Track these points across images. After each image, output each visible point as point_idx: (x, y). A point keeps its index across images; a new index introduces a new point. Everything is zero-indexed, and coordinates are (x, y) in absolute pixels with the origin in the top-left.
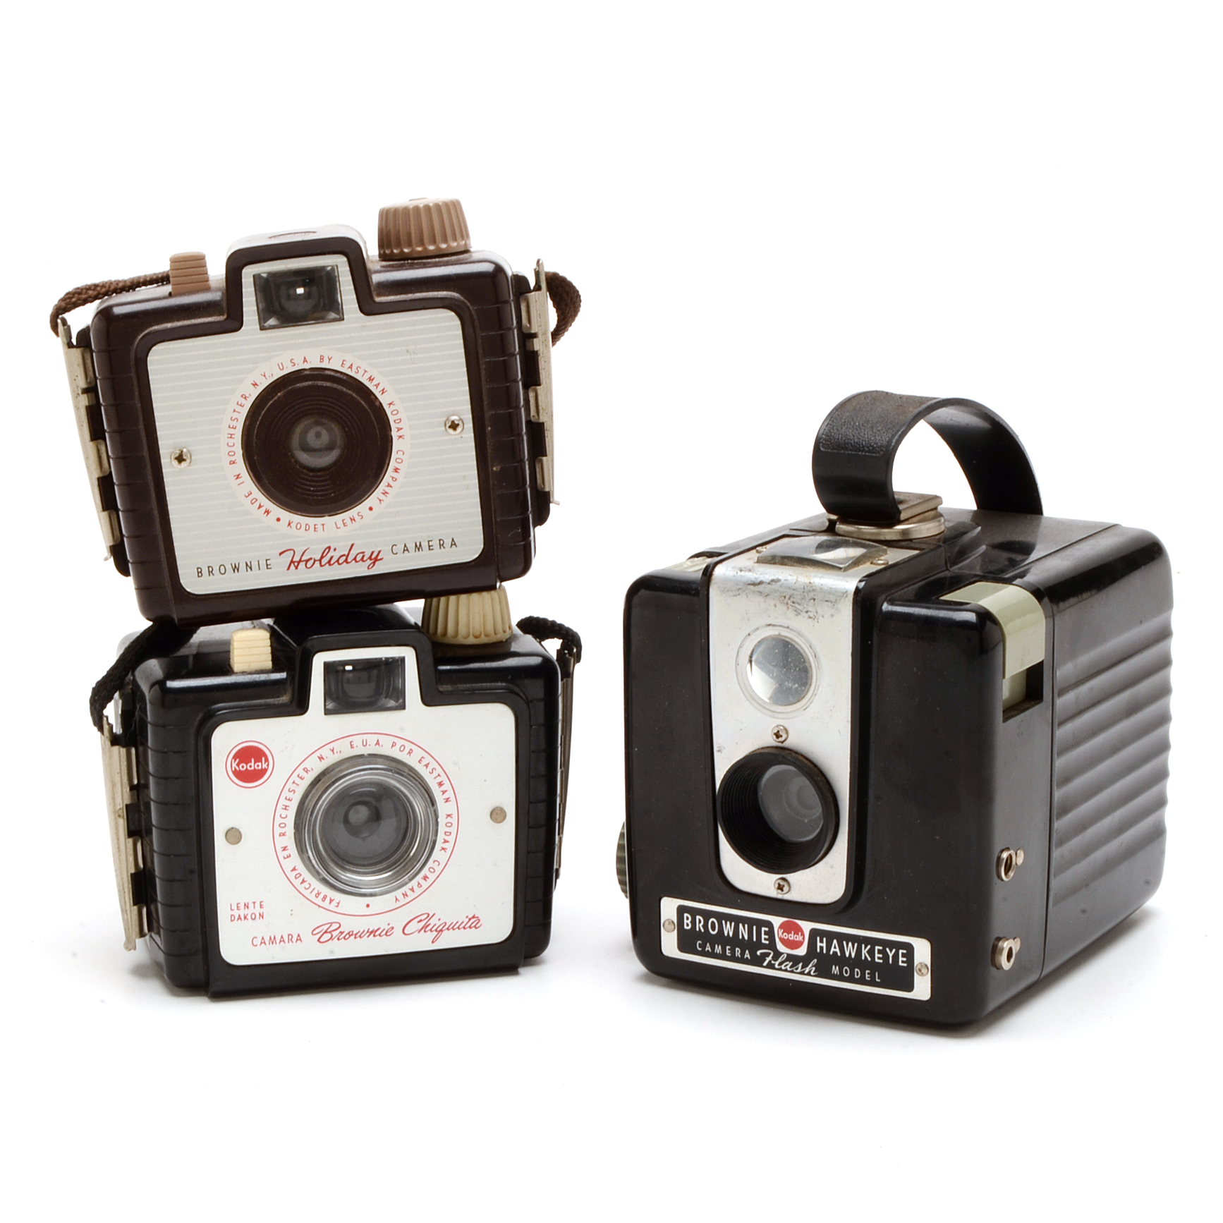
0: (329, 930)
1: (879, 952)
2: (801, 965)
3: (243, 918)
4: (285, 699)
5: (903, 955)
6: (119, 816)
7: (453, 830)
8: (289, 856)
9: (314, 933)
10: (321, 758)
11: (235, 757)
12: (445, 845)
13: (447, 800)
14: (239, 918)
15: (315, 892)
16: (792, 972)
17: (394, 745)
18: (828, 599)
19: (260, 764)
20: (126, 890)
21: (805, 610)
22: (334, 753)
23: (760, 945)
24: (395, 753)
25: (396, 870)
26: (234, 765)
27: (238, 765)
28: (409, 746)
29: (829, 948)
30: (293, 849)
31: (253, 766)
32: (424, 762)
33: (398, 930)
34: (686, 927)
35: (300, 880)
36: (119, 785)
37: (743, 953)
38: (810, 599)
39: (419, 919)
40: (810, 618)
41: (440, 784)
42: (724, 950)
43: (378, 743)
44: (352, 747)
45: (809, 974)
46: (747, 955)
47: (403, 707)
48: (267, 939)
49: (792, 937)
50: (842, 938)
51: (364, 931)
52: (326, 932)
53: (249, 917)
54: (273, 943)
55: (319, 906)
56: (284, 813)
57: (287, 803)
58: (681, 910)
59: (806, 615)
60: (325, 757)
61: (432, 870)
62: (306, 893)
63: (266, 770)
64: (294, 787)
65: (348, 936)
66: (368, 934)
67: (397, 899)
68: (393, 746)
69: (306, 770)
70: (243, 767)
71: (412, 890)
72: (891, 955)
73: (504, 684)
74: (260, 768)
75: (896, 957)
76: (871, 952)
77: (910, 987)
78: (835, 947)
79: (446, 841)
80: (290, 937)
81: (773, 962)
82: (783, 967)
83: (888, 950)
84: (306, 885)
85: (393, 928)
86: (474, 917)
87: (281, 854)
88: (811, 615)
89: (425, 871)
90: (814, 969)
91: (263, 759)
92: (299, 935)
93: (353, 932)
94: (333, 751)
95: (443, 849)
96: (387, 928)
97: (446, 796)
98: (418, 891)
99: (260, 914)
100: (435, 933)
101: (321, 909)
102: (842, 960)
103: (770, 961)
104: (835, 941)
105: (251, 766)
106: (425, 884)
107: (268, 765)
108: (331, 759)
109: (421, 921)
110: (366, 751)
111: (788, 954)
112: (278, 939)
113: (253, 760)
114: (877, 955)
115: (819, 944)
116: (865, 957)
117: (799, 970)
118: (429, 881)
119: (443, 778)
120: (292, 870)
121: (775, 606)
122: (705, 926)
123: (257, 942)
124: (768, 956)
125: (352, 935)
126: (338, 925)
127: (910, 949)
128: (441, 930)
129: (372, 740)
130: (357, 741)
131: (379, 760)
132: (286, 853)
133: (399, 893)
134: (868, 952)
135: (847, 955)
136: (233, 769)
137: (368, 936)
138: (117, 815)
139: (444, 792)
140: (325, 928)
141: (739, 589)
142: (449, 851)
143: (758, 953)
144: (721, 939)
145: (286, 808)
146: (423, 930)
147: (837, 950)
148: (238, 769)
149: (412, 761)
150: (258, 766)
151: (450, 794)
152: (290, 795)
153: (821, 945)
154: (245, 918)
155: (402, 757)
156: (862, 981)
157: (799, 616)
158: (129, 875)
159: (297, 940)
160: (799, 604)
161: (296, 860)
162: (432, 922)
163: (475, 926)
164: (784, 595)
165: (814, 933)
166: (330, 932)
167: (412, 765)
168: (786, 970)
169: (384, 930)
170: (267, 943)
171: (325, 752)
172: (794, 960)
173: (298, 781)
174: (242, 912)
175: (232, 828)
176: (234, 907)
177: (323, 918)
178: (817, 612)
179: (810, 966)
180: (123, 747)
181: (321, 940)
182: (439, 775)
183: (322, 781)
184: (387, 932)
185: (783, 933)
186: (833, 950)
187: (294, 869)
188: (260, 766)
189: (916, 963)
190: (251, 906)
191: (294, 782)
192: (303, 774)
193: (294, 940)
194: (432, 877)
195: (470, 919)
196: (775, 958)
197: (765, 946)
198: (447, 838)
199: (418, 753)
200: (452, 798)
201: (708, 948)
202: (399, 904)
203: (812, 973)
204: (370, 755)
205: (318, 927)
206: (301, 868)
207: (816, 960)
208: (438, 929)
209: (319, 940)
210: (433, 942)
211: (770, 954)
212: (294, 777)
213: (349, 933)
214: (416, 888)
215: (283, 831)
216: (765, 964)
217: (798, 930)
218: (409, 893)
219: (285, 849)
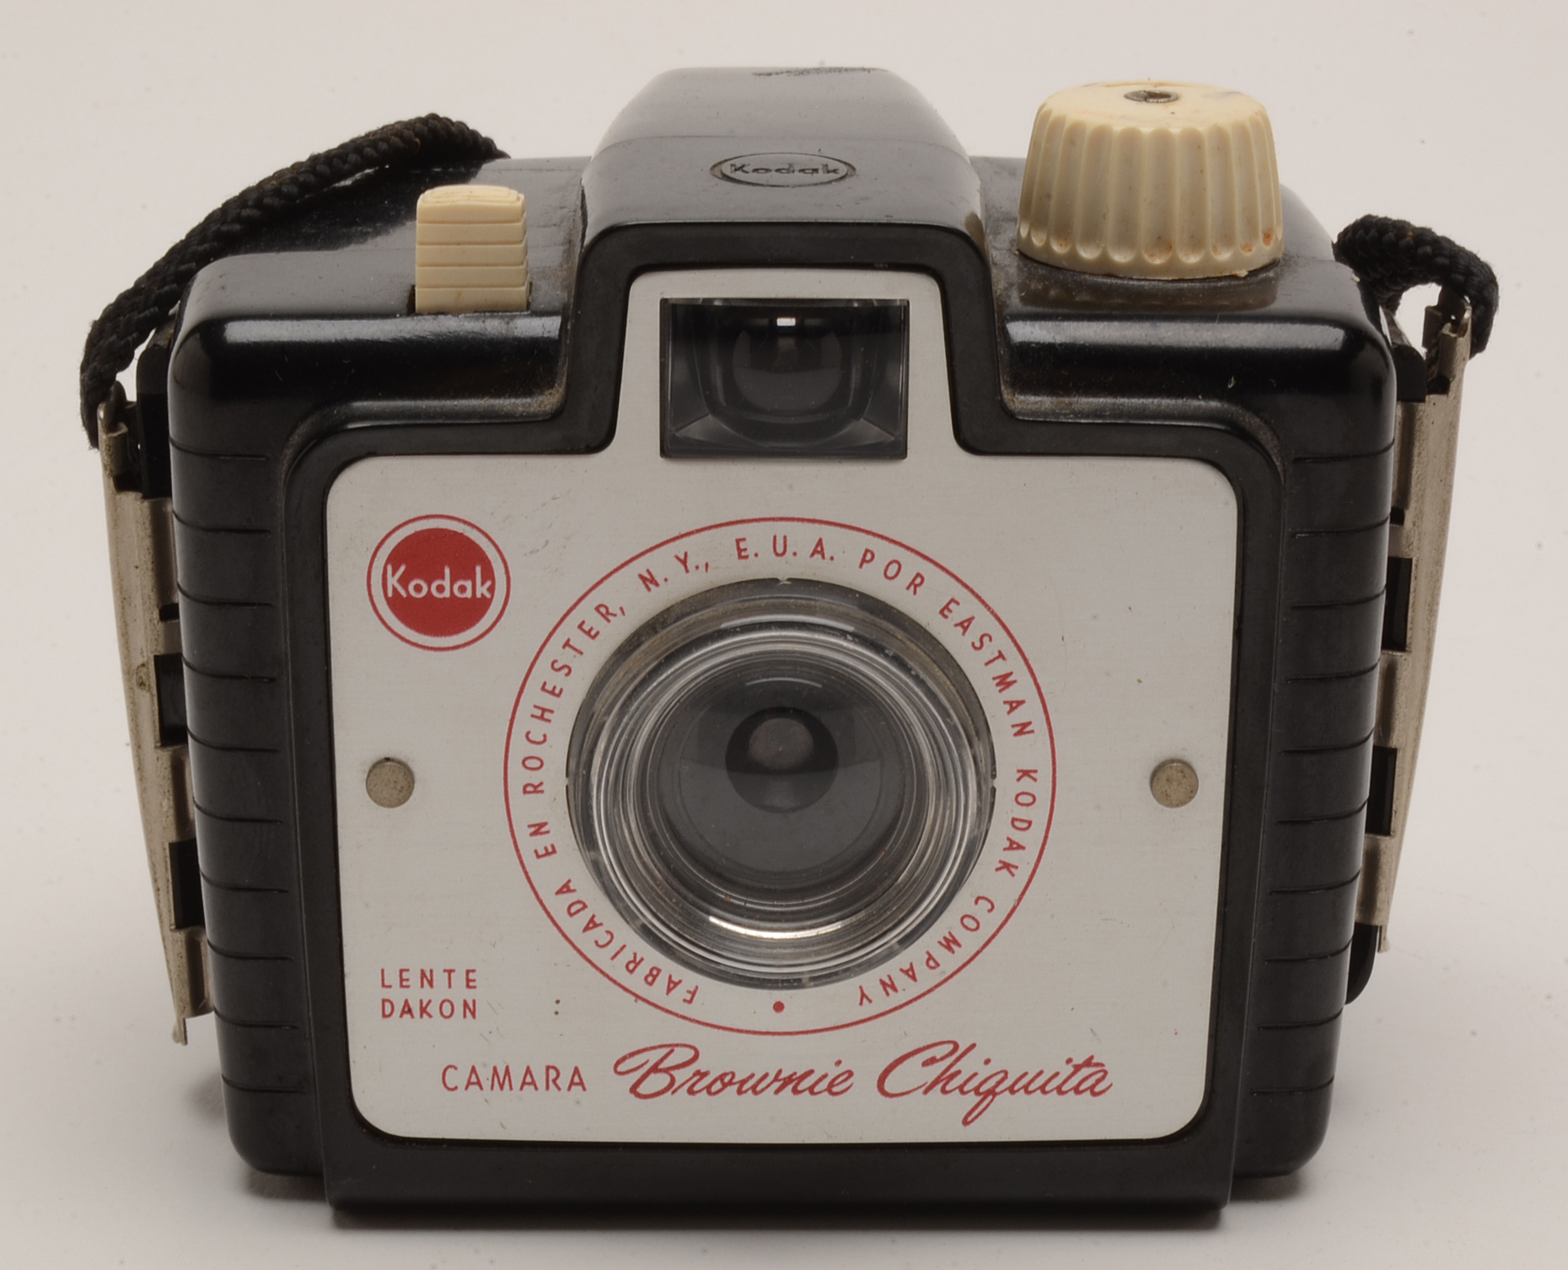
0: (665, 1065)
3: (416, 1011)
4: (546, 401)
7: (1038, 815)
8: (550, 852)
9: (621, 1068)
10: (649, 580)
11: (395, 559)
12: (1012, 857)
13: (1023, 729)
14: (407, 1010)
15: (627, 956)
17: (867, 558)
19: (468, 584)
22: (687, 571)
24: (870, 582)
25: (861, 915)
26: (392, 581)
27: (404, 581)
28: (912, 565)
30: (562, 832)
31: (446, 587)
32: (958, 614)
33: (865, 1082)
35: (583, 918)
39: (927, 1055)
41: (1004, 682)
43: (819, 549)
44: (741, 554)
47: (896, 450)
48: (485, 1075)
51: (766, 1075)
52: (655, 1069)
53: (433, 1009)
54: (502, 1087)
55: (637, 997)
56: (538, 729)
57: (548, 701)
60: (659, 579)
61: (970, 922)
62: (601, 957)
63: (484, 604)
64: (567, 657)
65: (718, 1085)
66: (777, 1085)
67: (863, 995)
68: (864, 561)
69: (604, 612)
70: (418, 588)
71: (910, 973)
73: (1213, 404)
74: (468, 594)
79: (1013, 846)
80: (553, 1074)
84: (599, 934)
85: (850, 1074)
86: (1088, 1063)
87: (529, 844)
89: (948, 922)
91: (478, 569)
92: (576, 1071)
93: (733, 1075)
94: (684, 562)
95: (1006, 866)
96: (834, 1072)
97: (1020, 716)
98: (927, 979)
99: (466, 1004)
100: (973, 1099)
101: (640, 1002)
105: (441, 589)
106: (948, 961)
107: (491, 589)
108: (678, 586)
109: (933, 1061)
110: (783, 570)
112: (517, 1077)
113: (447, 571)
118: (962, 954)
119: (1014, 664)
120: (560, 892)
123: (458, 1078)
125: (731, 1083)
126: (690, 1054)
128: (992, 1092)
129: (802, 538)
130: (758, 538)
131: (824, 601)
132: (541, 842)
133: (870, 980)
136: (390, 594)
137: (777, 1092)
138: (134, 681)
139: (1014, 705)
140: (653, 1057)
142: (1022, 875)
145: (543, 714)
146: (939, 1086)
148: (402, 593)
149: (921, 608)
150: (463, 589)
151: (1031, 711)
152: (556, 680)
154: (423, 1010)
155: (894, 594)
159: (572, 1083)
161: (570, 864)
162: (967, 1066)
163: (1092, 1088)
166: (667, 1070)
167: (923, 621)
169: (825, 1076)
170: (486, 1084)
171: (662, 564)
173: (579, 640)
174: (415, 994)
175: (388, 759)
176: (393, 978)
177: (651, 1029)
181: (642, 1090)
182: (1001, 655)
183: (648, 645)
184: (831, 1085)
187: (566, 889)
188: (467, 589)
190: (440, 979)
191: (567, 644)
192: (594, 621)
193: (564, 1081)
194: (969, 942)
195: (1077, 1068)
198: (1018, 836)
199: (938, 587)
200: (1039, 724)
202: (868, 1010)
204: (799, 583)
205: (632, 1054)
206: (587, 888)
208: (982, 1089)
209: (633, 1089)
210: (966, 1122)
212: (569, 630)
213: (721, 1077)
214: (921, 969)
215: (535, 778)
218: (901, 981)
219: (538, 829)
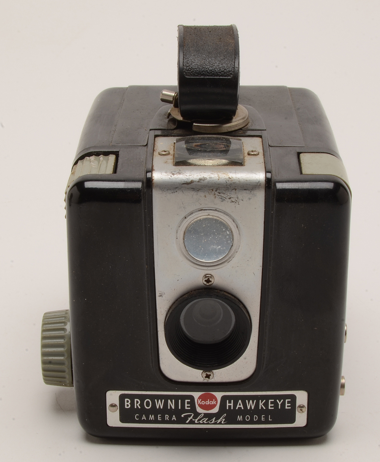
1: (272, 403)
2: (214, 419)
5: (289, 403)
16: (208, 424)
18: (246, 188)
21: (229, 197)
23: (183, 410)
29: (235, 405)
34: (126, 407)
37: (171, 417)
38: (232, 190)
40: (233, 202)
42: (156, 417)
45: (220, 423)
46: (174, 418)
49: (208, 402)
50: (244, 399)
58: (122, 398)
59: (230, 200)
72: (280, 404)
75: (283, 404)
76: (266, 404)
77: (292, 420)
78: (240, 405)
81: (193, 420)
82: (201, 422)
83: (278, 401)
88: (233, 200)
90: (224, 419)
102: (245, 412)
103: (191, 419)
104: (240, 401)
111: (204, 413)
114: (270, 405)
115: (228, 404)
116: (262, 407)
117: (213, 422)
121: (206, 197)
122: (142, 405)
124: (190, 417)
127: (293, 398)
134: (263, 404)
135: (249, 408)
141: (176, 187)
143: (182, 416)
144: (154, 410)
147: (242, 406)
153: (230, 405)
156: (259, 422)
157: (224, 202)
160: (224, 194)
164: (212, 188)
165: (224, 399)
168: (204, 424)
172: (209, 417)
178: (238, 198)
179: (221, 418)
185: (201, 402)
186: (238, 406)
189: (297, 405)
196: (195, 417)
197: (187, 411)
201: (144, 418)
203: (222, 422)
207: (225, 414)
211: (192, 415)
216: (187, 422)
217: (214, 398)
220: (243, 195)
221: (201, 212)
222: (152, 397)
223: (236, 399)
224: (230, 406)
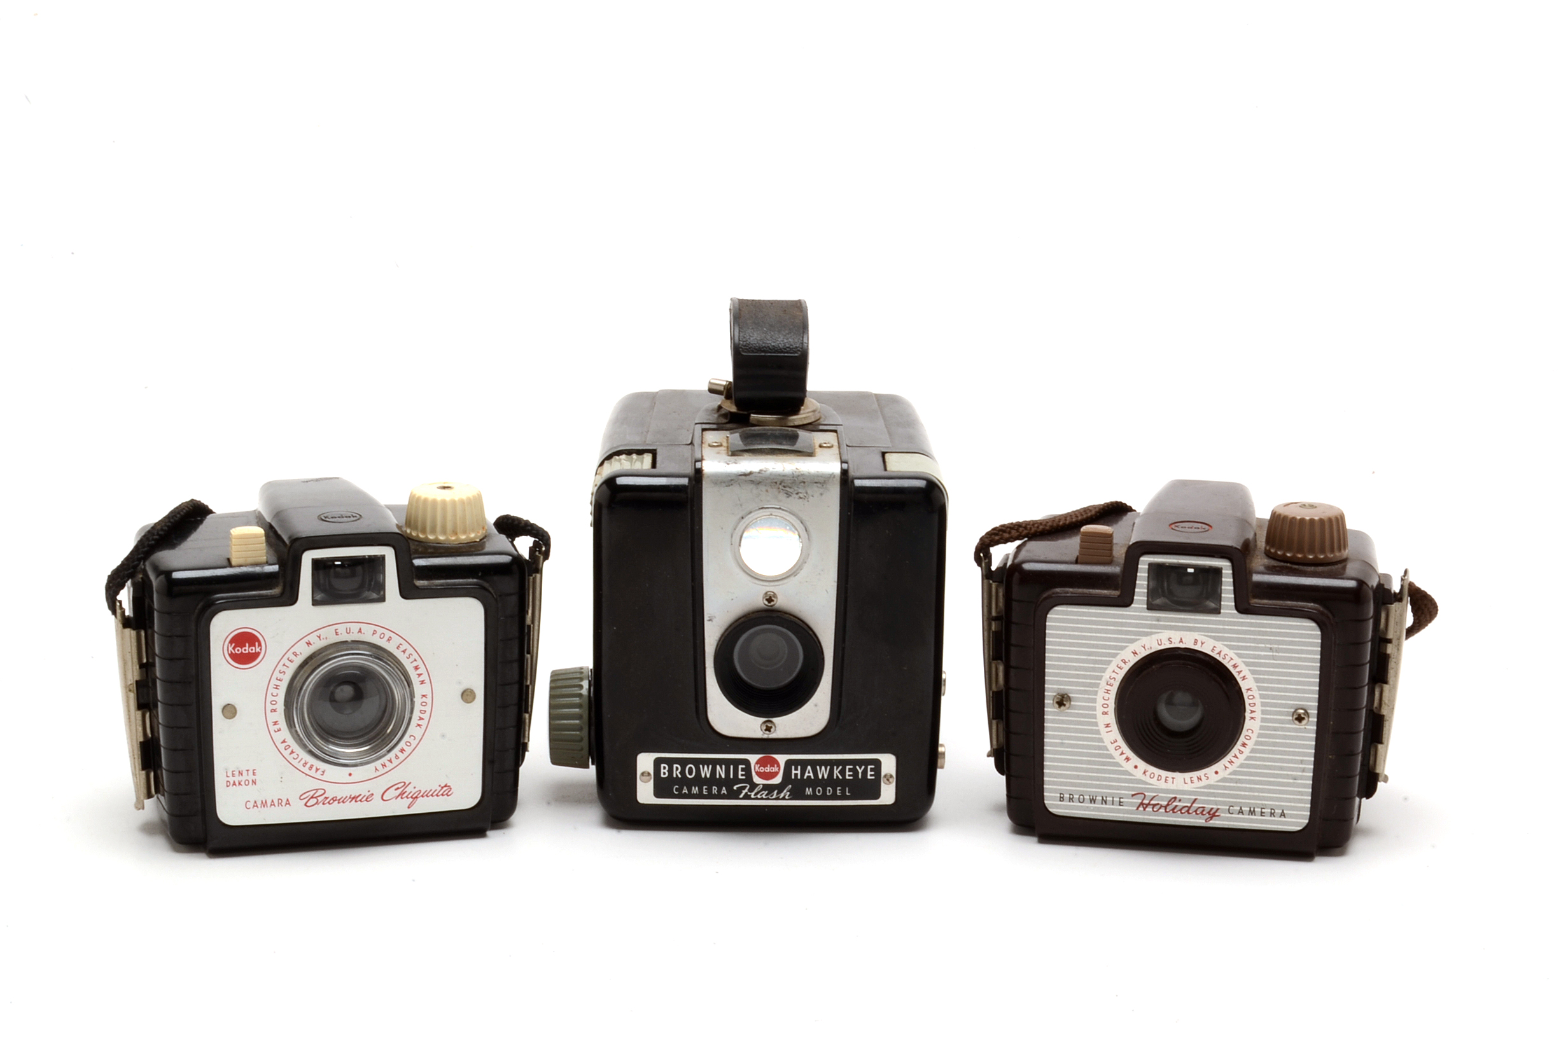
0: (315, 796)
1: (850, 770)
2: (776, 792)
3: (237, 784)
4: (276, 591)
5: (872, 770)
6: (130, 691)
7: (428, 708)
8: (279, 730)
9: (302, 798)
10: (309, 644)
11: (231, 642)
12: (420, 722)
13: (422, 682)
14: (234, 784)
15: (303, 762)
16: (768, 799)
17: (375, 633)
18: (817, 481)
19: (254, 648)
20: (136, 756)
21: (796, 492)
22: (320, 640)
23: (736, 780)
24: (375, 640)
25: (376, 743)
26: (230, 649)
27: (234, 649)
28: (388, 634)
29: (803, 773)
30: (283, 724)
31: (247, 649)
32: (402, 648)
33: (377, 797)
34: (662, 776)
35: (289, 751)
36: (130, 664)
37: (719, 790)
38: (800, 483)
39: (396, 787)
40: (801, 498)
41: (416, 668)
42: (701, 790)
43: (360, 631)
44: (337, 634)
45: (784, 798)
46: (724, 791)
47: (382, 599)
48: (259, 804)
49: (768, 769)
50: (814, 764)
51: (346, 797)
52: (312, 797)
53: (243, 783)
54: (264, 806)
55: (306, 774)
56: (275, 692)
57: (278, 683)
58: (658, 763)
59: (797, 496)
60: (312, 643)
61: (408, 744)
62: (295, 763)
63: (258, 654)
64: (284, 669)
65: (332, 801)
66: (350, 800)
67: (376, 769)
68: (374, 634)
69: (295, 654)
70: (238, 650)
71: (390, 761)
72: (860, 771)
73: (475, 580)
74: (254, 651)
75: (865, 772)
76: (843, 772)
77: (877, 795)
78: (809, 772)
79: (421, 719)
80: (280, 801)
81: (749, 793)
82: (759, 796)
83: (858, 767)
84: (294, 755)
85: (372, 794)
86: (446, 786)
87: (273, 728)
88: (801, 495)
89: (402, 745)
90: (788, 793)
91: (257, 644)
92: (288, 800)
93: (336, 797)
94: (319, 637)
95: (419, 725)
96: (368, 794)
97: (421, 678)
98: (395, 762)
99: (253, 781)
100: (411, 800)
101: (308, 777)
102: (815, 782)
103: (746, 793)
104: (809, 767)
105: (245, 650)
106: (402, 756)
107: (261, 649)
108: (318, 644)
109: (398, 788)
110: (349, 638)
111: (763, 785)
112: (269, 803)
113: (247, 645)
114: (847, 773)
115: (794, 772)
116: (837, 776)
117: (774, 797)
118: (406, 754)
119: (419, 662)
120: (282, 743)
121: (767, 491)
122: (683, 772)
123: (250, 805)
124: (744, 789)
125: (336, 800)
126: (323, 791)
127: (877, 764)
128: (416, 797)
129: (355, 628)
130: (342, 629)
131: (361, 646)
132: (276, 727)
133: (378, 763)
134: (839, 772)
135: (820, 777)
136: (230, 652)
137: (350, 802)
138: (128, 689)
139: (420, 675)
140: (311, 793)
141: (732, 480)
142: (424, 727)
143: (735, 788)
144: (699, 781)
145: (277, 687)
146: (400, 797)
147: (811, 774)
148: (233, 652)
149: (390, 647)
150: (252, 650)
151: (425, 677)
152: (281, 676)
153: (796, 772)
154: (240, 784)
155: (382, 643)
156: (834, 797)
157: (790, 498)
158: (139, 743)
159: (286, 804)
160: (790, 488)
161: (285, 734)
162: (408, 790)
163: (447, 794)
164: (775, 481)
165: (789, 764)
166: (315, 798)
167: (391, 651)
168: (762, 799)
169: (365, 796)
170: (259, 806)
171: (312, 638)
172: (769, 789)
173: (288, 663)
174: (237, 779)
175: (229, 704)
176: (230, 774)
177: (311, 784)
178: (807, 493)
179: (785, 791)
180: (134, 629)
181: (308, 804)
182: (415, 660)
183: (310, 664)
184: (367, 798)
185: (759, 768)
186: (807, 774)
187: (284, 742)
188: (253, 650)
189: (883, 774)
190: (245, 773)
191: (284, 665)
192: (292, 657)
193: (283, 804)
194: (408, 750)
195: (442, 788)
196: (751, 790)
197: (742, 781)
198: (422, 716)
199: (396, 640)
200: (427, 681)
201: (685, 791)
202: (378, 774)
203: (787, 797)
204: (354, 642)
205: (305, 793)
206: (291, 741)
207: (790, 786)
208: (414, 796)
209: (305, 805)
210: (409, 807)
211: (746, 786)
212: (285, 660)
213: (333, 799)
214: (394, 760)
215: (274, 707)
216: (741, 796)
217: (775, 762)
218: (388, 764)
219: (275, 723)
220: (814, 490)
221: (761, 511)
222: (697, 762)
223: (804, 764)
224: (796, 775)
